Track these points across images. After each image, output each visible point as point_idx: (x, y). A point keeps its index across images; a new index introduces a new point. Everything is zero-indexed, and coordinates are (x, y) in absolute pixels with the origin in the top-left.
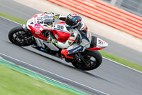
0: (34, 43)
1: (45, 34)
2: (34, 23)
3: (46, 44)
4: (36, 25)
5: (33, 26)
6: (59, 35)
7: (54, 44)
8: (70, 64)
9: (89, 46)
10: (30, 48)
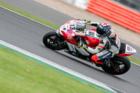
0: (66, 47)
1: (76, 40)
2: (67, 29)
3: (77, 48)
4: (68, 30)
5: (65, 31)
6: (90, 41)
7: (84, 49)
8: (100, 68)
9: (118, 52)
10: (62, 52)
